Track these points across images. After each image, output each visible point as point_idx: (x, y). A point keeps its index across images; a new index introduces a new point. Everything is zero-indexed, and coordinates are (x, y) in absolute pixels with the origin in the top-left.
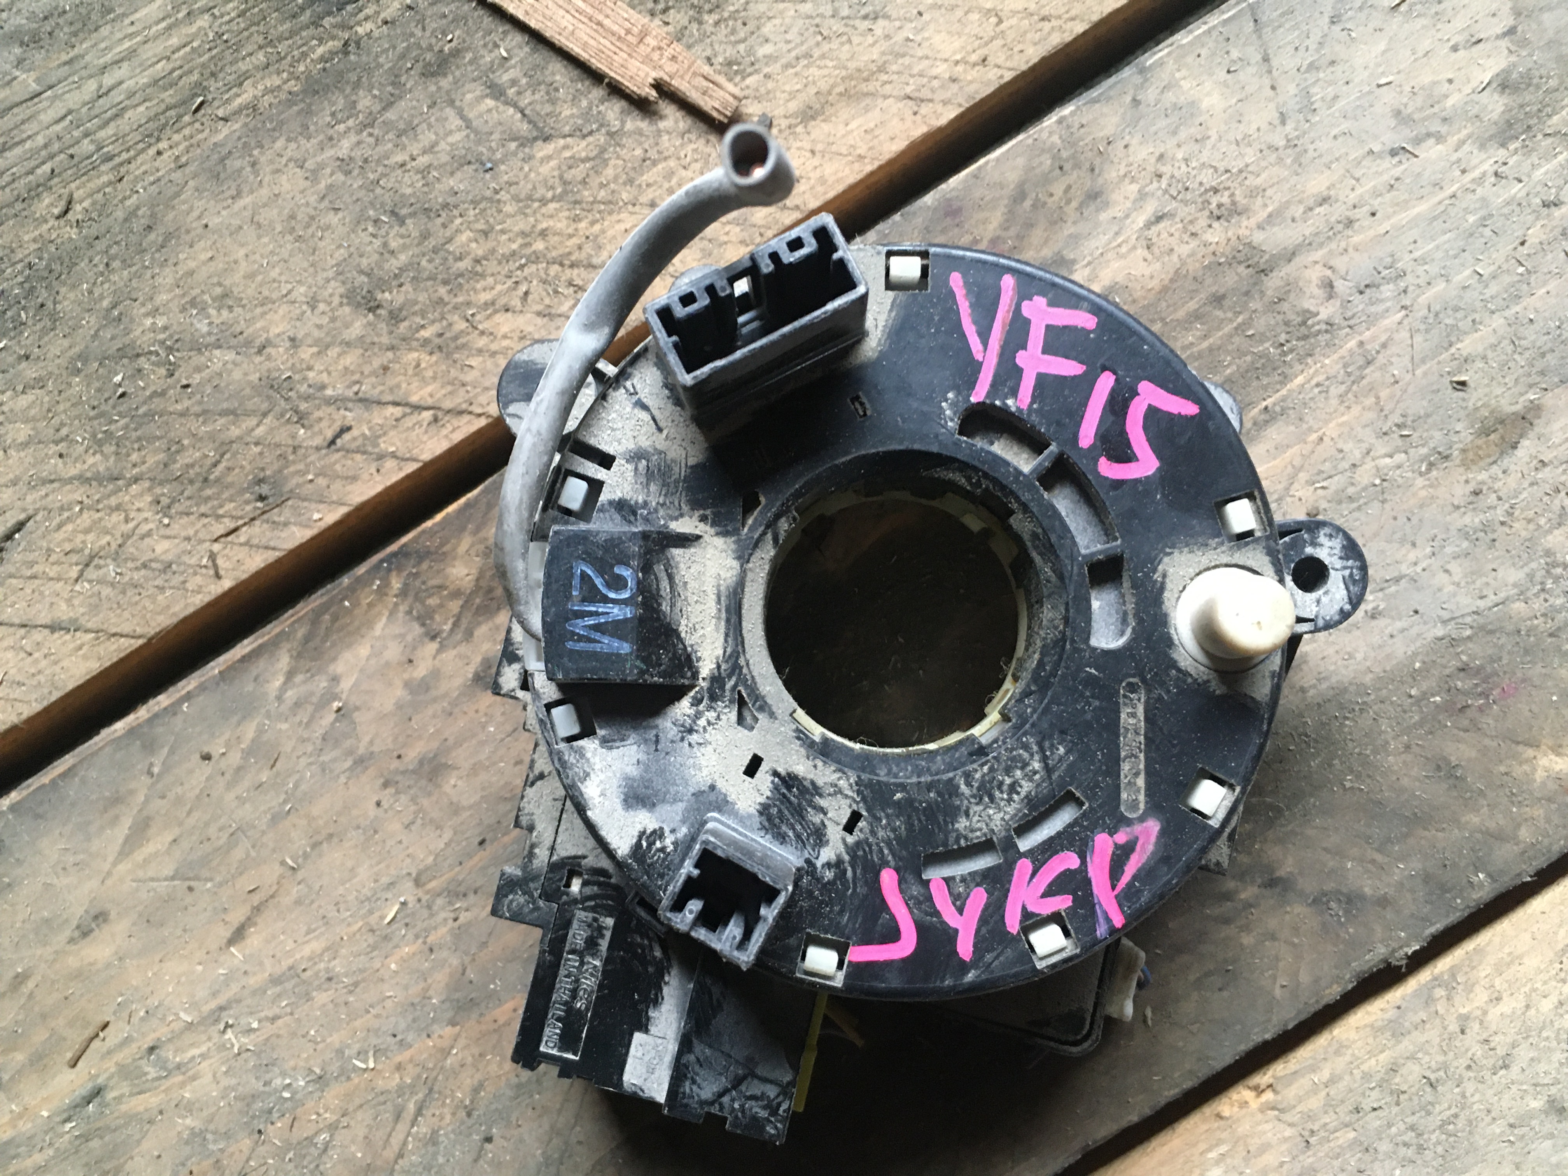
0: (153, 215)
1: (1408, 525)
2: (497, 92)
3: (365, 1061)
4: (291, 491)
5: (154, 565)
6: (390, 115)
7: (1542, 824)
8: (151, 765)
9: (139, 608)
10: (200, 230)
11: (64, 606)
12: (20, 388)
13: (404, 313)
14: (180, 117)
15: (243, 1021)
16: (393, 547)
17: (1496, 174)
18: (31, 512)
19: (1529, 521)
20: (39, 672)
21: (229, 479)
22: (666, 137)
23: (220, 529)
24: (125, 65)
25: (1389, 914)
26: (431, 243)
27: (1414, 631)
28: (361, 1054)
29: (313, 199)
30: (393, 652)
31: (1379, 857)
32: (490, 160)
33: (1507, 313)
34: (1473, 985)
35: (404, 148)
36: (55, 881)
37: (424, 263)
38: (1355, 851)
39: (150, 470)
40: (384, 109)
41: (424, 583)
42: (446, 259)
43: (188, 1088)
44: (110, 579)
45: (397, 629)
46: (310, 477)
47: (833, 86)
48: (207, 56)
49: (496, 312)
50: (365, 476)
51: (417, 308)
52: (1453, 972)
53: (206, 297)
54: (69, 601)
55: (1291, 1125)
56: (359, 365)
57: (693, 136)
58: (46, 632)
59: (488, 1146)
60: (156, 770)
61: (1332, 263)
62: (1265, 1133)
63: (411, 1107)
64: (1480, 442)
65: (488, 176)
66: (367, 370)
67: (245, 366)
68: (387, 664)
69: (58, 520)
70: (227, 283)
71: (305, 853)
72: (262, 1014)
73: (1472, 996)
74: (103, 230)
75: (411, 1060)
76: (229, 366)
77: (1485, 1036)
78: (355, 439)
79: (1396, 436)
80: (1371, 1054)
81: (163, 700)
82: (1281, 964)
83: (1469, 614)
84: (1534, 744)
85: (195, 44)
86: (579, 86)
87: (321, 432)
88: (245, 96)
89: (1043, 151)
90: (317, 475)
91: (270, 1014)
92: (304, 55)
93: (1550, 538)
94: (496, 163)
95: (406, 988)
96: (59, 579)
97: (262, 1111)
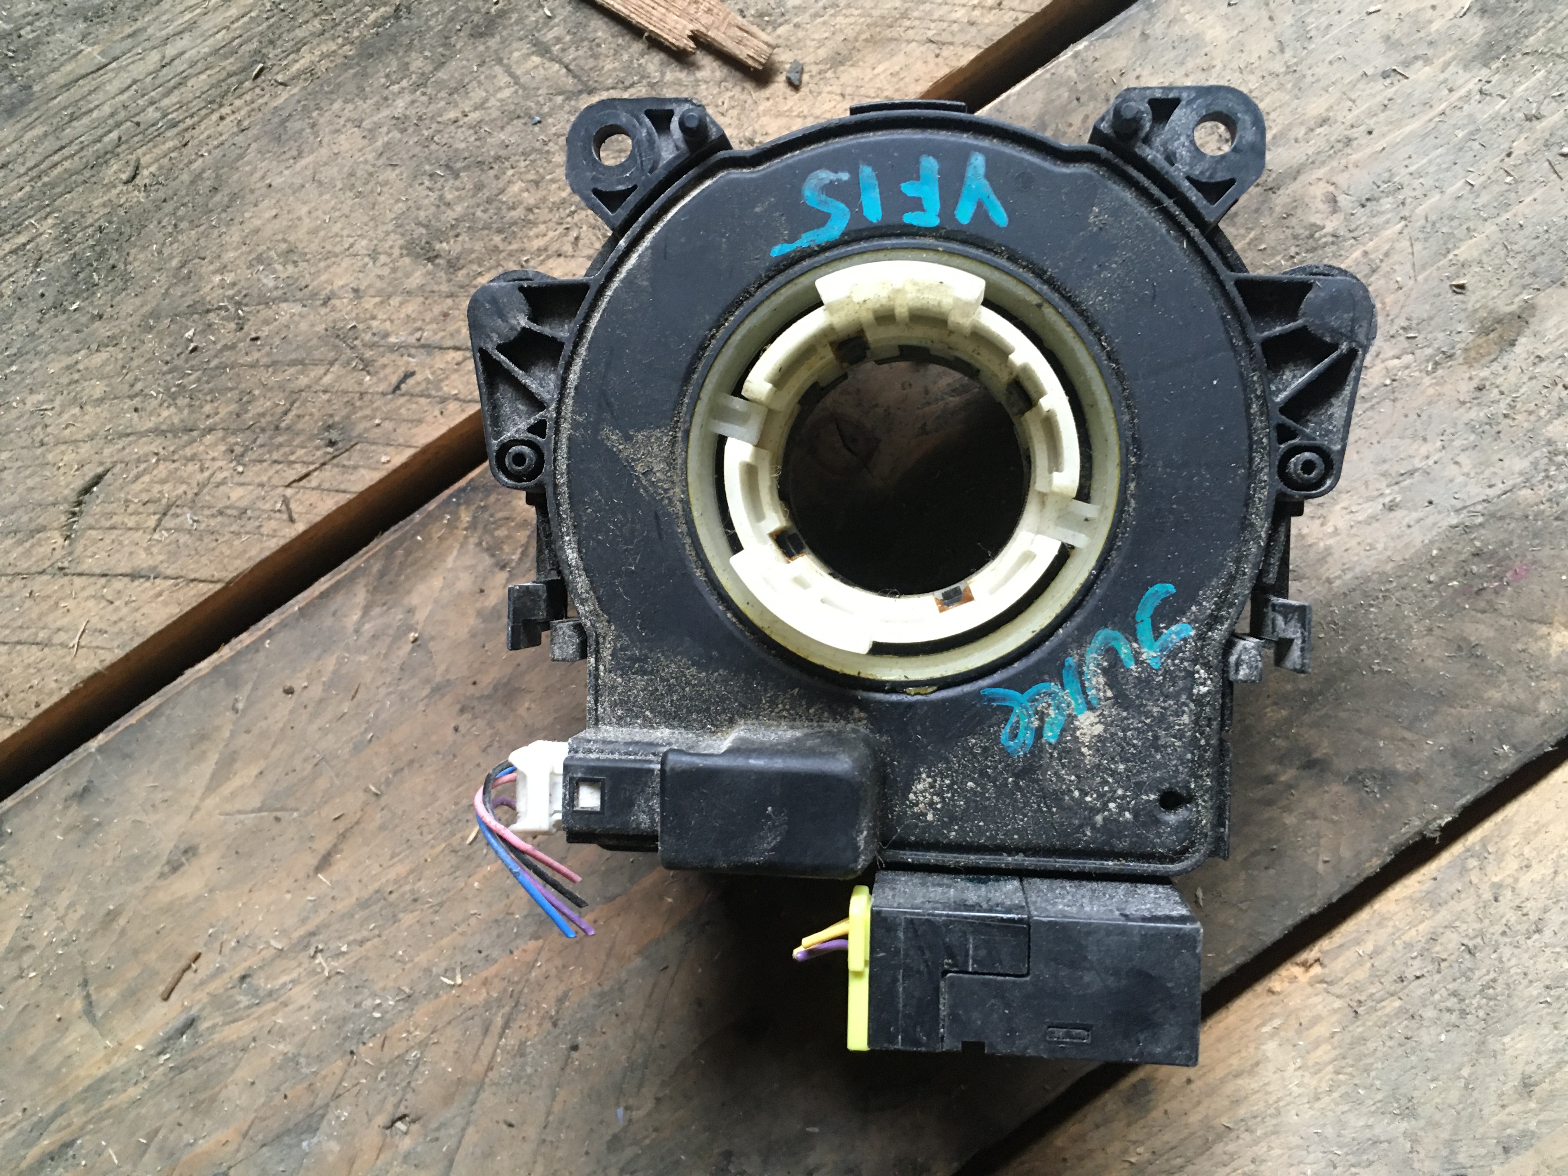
0: (218, 177)
1: (1419, 421)
2: (543, 50)
3: (453, 978)
4: (359, 436)
5: (229, 512)
6: (442, 74)
7: (1559, 696)
8: (236, 700)
9: (216, 553)
10: (264, 190)
11: (143, 555)
12: (94, 347)
13: (462, 261)
14: (241, 83)
15: (333, 945)
16: (462, 483)
17: (1481, 92)
18: (108, 465)
19: (1531, 413)
20: (121, 619)
21: (300, 426)
22: (703, 87)
23: (292, 474)
24: (186, 36)
25: (1422, 788)
26: (486, 193)
27: (1430, 521)
28: (449, 972)
29: (370, 157)
30: (465, 582)
31: (1408, 735)
32: (538, 114)
33: (1500, 220)
34: (1504, 854)
35: (456, 105)
36: (144, 818)
37: (479, 213)
38: (1386, 731)
39: (223, 420)
40: (436, 69)
41: (492, 516)
42: (500, 209)
43: (280, 1014)
44: (188, 527)
45: (468, 561)
46: (377, 421)
47: (859, 33)
48: (265, 25)
49: (549, 257)
50: (430, 418)
51: (473, 256)
52: (1484, 842)
53: (272, 253)
54: (148, 550)
55: (1339, 997)
56: (420, 313)
57: (729, 85)
58: (126, 580)
59: (574, 1055)
60: (240, 706)
61: (1334, 180)
62: (1315, 1005)
63: (499, 1021)
64: (1480, 341)
65: (537, 129)
66: (428, 317)
67: (311, 317)
68: (460, 594)
69: (135, 471)
70: (292, 238)
71: (387, 779)
72: (351, 938)
73: (1503, 864)
74: (170, 192)
75: (496, 976)
76: (296, 318)
77: (1517, 902)
78: (418, 383)
79: (1402, 338)
80: (1412, 925)
81: (245, 639)
82: (1323, 841)
83: (1479, 503)
84: (1546, 621)
85: (253, 14)
86: (620, 41)
87: (386, 378)
88: (302, 62)
89: (1061, 84)
90: (384, 419)
91: (359, 937)
92: (358, 21)
93: (1550, 428)
94: (544, 116)
95: (489, 905)
96: (137, 529)
97: (353, 1032)
